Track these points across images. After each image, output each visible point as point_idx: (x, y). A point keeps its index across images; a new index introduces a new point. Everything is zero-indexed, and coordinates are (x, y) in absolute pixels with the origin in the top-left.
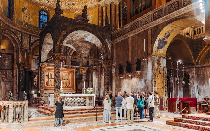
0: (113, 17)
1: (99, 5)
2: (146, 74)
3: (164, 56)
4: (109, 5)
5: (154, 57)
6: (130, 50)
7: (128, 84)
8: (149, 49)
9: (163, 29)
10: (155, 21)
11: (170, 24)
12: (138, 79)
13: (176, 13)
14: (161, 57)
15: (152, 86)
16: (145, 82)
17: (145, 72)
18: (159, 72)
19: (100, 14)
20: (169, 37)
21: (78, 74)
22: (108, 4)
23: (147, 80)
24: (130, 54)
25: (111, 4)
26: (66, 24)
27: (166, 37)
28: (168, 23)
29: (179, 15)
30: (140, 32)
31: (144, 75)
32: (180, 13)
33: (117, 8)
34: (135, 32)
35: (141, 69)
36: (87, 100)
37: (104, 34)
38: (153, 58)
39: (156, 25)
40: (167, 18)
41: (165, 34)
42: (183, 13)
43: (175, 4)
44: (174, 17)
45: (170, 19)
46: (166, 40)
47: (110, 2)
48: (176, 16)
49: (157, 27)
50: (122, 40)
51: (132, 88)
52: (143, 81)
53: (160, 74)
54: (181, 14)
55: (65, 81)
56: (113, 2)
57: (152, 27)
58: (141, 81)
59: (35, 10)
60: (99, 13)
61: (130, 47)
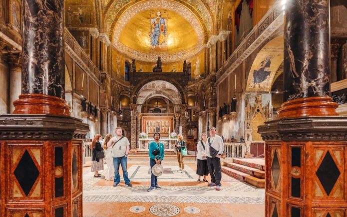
0: (219, 56)
1: (206, 48)
2: (240, 115)
3: (268, 91)
4: (215, 45)
5: (249, 93)
6: (229, 90)
7: (227, 127)
8: (244, 85)
9: (255, 57)
10: (247, 50)
11: (262, 49)
12: (234, 122)
13: (265, 33)
14: (261, 92)
15: (245, 129)
16: (239, 124)
17: (239, 112)
18: (258, 110)
19: (207, 57)
20: (271, 65)
21: (189, 121)
22: (213, 44)
23: (240, 121)
24: (229, 94)
25: (217, 44)
26: (139, 78)
27: (266, 66)
28: (260, 49)
29: (270, 34)
30: (236, 67)
31: (238, 116)
32: (270, 32)
33: (223, 46)
34: (232, 69)
35: (237, 110)
36: (170, 144)
37: (180, 79)
38: (247, 95)
39: (249, 55)
40: (257, 43)
41: (262, 62)
42: (274, 31)
43: (266, 21)
44: (266, 39)
45: (262, 42)
46: (266, 69)
47: (216, 41)
48: (267, 37)
49: (250, 56)
50: (223, 80)
51: (229, 132)
52: (237, 123)
53: (260, 114)
54: (272, 33)
55: (164, 127)
56: (219, 40)
57: (246, 57)
58: (236, 123)
59: (149, 69)
60: (205, 56)
61: (229, 87)
